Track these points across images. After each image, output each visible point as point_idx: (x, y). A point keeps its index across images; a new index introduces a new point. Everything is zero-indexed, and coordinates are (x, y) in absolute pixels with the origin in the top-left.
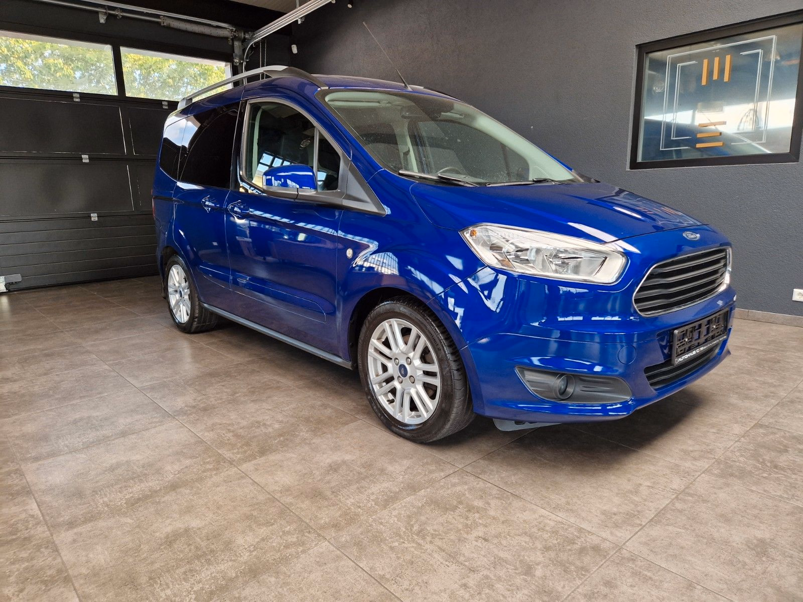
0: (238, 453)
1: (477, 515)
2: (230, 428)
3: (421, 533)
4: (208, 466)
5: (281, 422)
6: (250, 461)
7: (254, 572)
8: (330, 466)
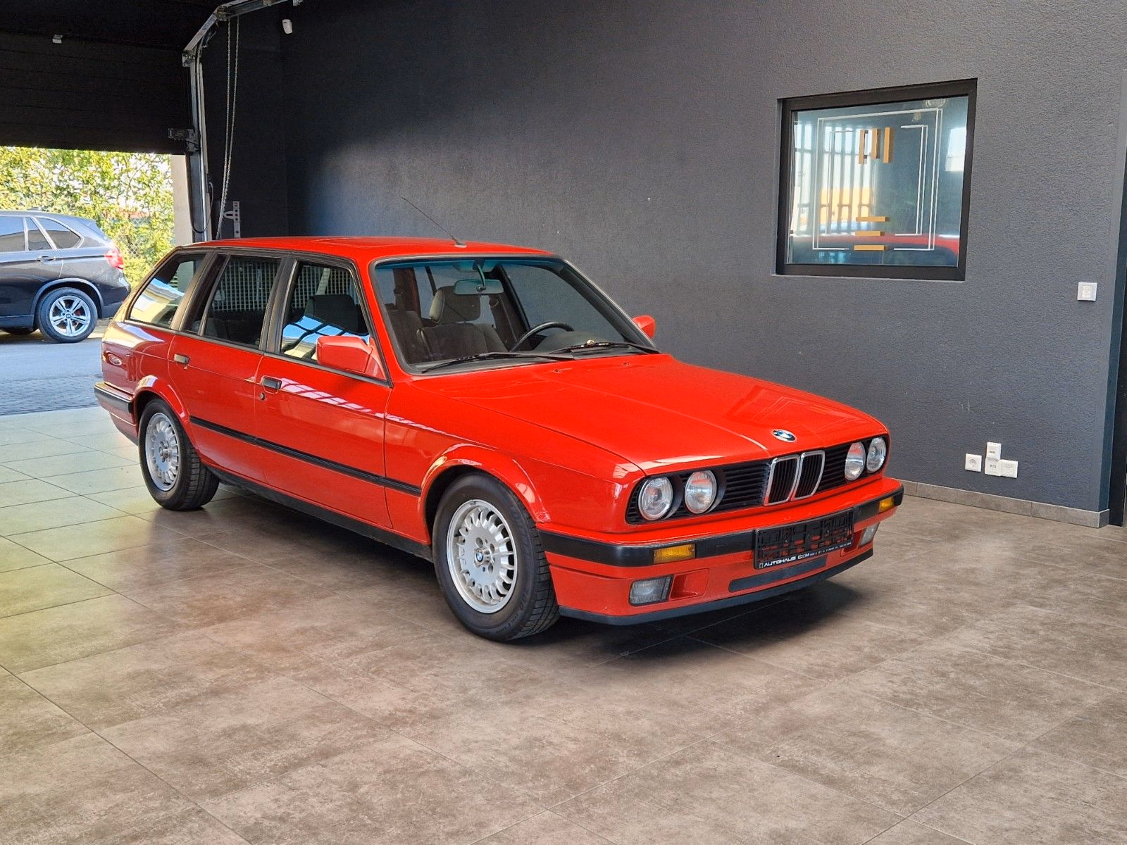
0: (195, 620)
1: (436, 662)
2: (183, 600)
3: (377, 672)
4: (162, 630)
5: (244, 596)
6: (208, 626)
7: (215, 692)
8: (297, 630)
